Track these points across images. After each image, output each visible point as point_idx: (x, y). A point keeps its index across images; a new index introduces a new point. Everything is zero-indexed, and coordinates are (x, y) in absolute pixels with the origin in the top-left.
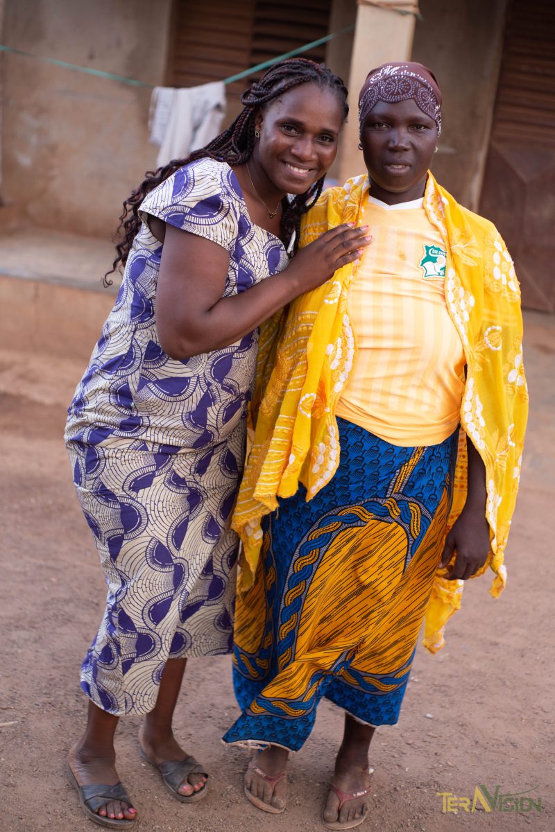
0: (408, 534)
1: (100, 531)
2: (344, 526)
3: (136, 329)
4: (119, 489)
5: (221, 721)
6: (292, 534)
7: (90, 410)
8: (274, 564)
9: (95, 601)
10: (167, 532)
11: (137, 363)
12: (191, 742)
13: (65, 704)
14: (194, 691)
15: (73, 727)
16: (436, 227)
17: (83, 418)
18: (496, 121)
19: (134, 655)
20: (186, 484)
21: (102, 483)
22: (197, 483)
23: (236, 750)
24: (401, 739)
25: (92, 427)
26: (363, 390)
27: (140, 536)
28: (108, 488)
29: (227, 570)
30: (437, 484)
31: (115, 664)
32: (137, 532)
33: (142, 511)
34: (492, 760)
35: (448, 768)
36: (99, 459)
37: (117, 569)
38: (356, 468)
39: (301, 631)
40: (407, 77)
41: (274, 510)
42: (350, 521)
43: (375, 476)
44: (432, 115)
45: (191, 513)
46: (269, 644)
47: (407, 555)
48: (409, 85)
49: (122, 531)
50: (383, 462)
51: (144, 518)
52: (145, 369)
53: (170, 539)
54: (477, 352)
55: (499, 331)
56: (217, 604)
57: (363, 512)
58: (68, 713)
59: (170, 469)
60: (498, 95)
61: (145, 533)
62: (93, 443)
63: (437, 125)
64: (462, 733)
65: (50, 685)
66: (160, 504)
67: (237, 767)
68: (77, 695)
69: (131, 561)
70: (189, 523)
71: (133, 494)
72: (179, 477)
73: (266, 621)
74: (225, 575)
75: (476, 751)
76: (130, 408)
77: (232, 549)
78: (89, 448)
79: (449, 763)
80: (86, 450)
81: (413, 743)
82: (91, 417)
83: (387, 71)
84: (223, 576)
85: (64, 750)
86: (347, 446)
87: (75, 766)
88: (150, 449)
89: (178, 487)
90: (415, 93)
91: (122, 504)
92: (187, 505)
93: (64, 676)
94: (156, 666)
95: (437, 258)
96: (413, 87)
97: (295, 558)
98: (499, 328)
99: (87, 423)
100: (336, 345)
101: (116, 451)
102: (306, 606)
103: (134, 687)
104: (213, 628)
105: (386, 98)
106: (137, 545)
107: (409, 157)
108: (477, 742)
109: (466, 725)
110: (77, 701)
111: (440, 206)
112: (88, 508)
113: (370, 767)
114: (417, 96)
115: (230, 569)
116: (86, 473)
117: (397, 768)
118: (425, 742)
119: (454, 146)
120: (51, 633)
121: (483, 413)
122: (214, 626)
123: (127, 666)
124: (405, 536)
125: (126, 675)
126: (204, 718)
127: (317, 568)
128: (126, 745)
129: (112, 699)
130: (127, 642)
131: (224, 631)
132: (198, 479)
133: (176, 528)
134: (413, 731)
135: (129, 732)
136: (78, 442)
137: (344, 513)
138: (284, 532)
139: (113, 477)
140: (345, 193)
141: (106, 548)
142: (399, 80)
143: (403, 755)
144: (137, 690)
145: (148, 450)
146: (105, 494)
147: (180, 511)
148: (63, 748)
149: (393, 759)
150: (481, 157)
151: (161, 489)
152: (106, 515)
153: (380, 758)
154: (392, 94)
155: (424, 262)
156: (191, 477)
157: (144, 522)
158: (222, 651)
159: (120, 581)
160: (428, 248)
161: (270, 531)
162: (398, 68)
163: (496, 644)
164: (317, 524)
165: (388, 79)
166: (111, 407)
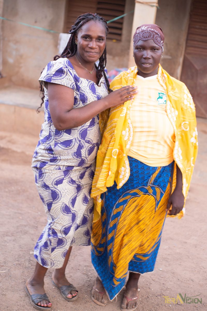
0: (156, 199)
1: (44, 201)
2: (132, 197)
3: (50, 125)
4: (50, 185)
5: (83, 271)
6: (112, 200)
7: (40, 156)
8: (106, 212)
9: (36, 226)
10: (68, 201)
11: (53, 138)
12: (72, 279)
13: (25, 264)
14: (73, 260)
15: (27, 273)
16: (162, 86)
17: (37, 159)
18: (187, 46)
19: (56, 246)
20: (76, 183)
21: (44, 182)
22: (80, 182)
23: (89, 282)
24: (150, 278)
25: (41, 162)
26: (138, 146)
27: (59, 202)
28: (47, 184)
29: (89, 214)
30: (166, 181)
31: (48, 249)
32: (57, 201)
33: (59, 193)
34: (184, 286)
35: (168, 289)
36: (43, 173)
37: (51, 215)
38: (136, 175)
39: (116, 236)
40: (150, 31)
41: (105, 192)
42: (134, 195)
43: (143, 178)
44: (160, 45)
45: (78, 194)
46: (104, 242)
47: (155, 207)
48: (151, 34)
49: (52, 200)
50: (146, 172)
51: (60, 195)
52: (56, 139)
53: (70, 203)
54: (179, 131)
55: (187, 123)
56: (85, 227)
57: (139, 191)
58: (26, 268)
59: (69, 177)
60: (187, 37)
61: (60, 201)
62: (41, 167)
63: (162, 48)
64: (173, 276)
65: (19, 257)
66: (66, 190)
67: (89, 288)
68: (29, 261)
69: (55, 212)
70: (77, 198)
71: (56, 186)
72: (73, 180)
73: (102, 233)
74: (88, 216)
75: (179, 283)
76: (53, 154)
77: (91, 207)
78: (40, 169)
79: (168, 287)
80: (39, 170)
81: (155, 280)
82: (40, 158)
83: (143, 28)
84: (87, 216)
85: (24, 282)
86: (132, 167)
87: (29, 287)
88: (62, 169)
89: (73, 184)
90: (153, 37)
91: (52, 190)
92: (76, 190)
93: (24, 254)
94: (63, 251)
95: (162, 97)
96: (152, 35)
97: (114, 209)
98: (187, 122)
99: (39, 160)
100: (126, 131)
101: (49, 170)
102: (118, 227)
103: (55, 258)
104: (83, 236)
105: (142, 39)
106: (57, 206)
107: (151, 61)
108: (179, 279)
109: (174, 273)
110: (29, 263)
111: (164, 78)
112: (40, 192)
113: (138, 288)
114: (154, 38)
115: (90, 214)
116: (39, 179)
117: (149, 289)
118: (159, 279)
119: (171, 55)
120: (20, 238)
121: (182, 154)
122: (84, 235)
123: (53, 250)
124: (155, 200)
125: (52, 253)
126: (76, 270)
127: (123, 213)
128: (47, 280)
129: (46, 262)
130: (54, 241)
131: (87, 237)
132: (80, 181)
133: (72, 200)
134: (155, 275)
135: (49, 275)
136: (36, 167)
137: (132, 192)
138: (109, 200)
139: (48, 180)
140: (128, 74)
141: (46, 207)
142: (147, 32)
143: (151, 284)
144: (56, 259)
145: (61, 169)
146: (46, 186)
147: (74, 193)
148: (23, 281)
149: (147, 286)
150: (181, 60)
151: (66, 185)
152: (46, 194)
153: (142, 285)
154: (145, 38)
155: (158, 99)
156: (78, 180)
157: (60, 197)
158: (86, 244)
159: (52, 219)
160: (159, 94)
161: (104, 199)
162: (147, 27)
163: (186, 243)
164: (122, 196)
165: (143, 31)
166: (46, 154)
